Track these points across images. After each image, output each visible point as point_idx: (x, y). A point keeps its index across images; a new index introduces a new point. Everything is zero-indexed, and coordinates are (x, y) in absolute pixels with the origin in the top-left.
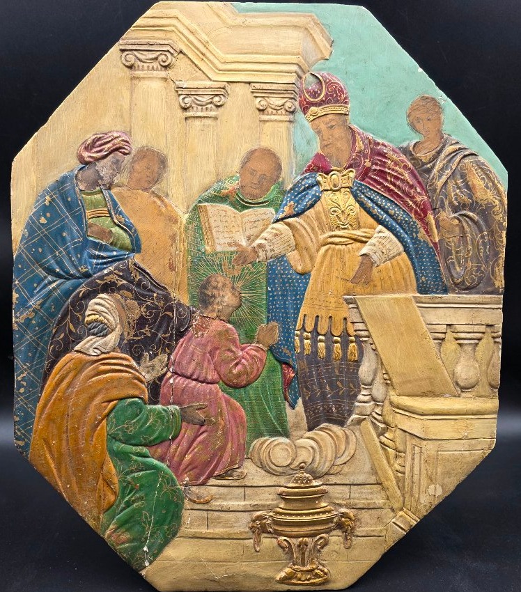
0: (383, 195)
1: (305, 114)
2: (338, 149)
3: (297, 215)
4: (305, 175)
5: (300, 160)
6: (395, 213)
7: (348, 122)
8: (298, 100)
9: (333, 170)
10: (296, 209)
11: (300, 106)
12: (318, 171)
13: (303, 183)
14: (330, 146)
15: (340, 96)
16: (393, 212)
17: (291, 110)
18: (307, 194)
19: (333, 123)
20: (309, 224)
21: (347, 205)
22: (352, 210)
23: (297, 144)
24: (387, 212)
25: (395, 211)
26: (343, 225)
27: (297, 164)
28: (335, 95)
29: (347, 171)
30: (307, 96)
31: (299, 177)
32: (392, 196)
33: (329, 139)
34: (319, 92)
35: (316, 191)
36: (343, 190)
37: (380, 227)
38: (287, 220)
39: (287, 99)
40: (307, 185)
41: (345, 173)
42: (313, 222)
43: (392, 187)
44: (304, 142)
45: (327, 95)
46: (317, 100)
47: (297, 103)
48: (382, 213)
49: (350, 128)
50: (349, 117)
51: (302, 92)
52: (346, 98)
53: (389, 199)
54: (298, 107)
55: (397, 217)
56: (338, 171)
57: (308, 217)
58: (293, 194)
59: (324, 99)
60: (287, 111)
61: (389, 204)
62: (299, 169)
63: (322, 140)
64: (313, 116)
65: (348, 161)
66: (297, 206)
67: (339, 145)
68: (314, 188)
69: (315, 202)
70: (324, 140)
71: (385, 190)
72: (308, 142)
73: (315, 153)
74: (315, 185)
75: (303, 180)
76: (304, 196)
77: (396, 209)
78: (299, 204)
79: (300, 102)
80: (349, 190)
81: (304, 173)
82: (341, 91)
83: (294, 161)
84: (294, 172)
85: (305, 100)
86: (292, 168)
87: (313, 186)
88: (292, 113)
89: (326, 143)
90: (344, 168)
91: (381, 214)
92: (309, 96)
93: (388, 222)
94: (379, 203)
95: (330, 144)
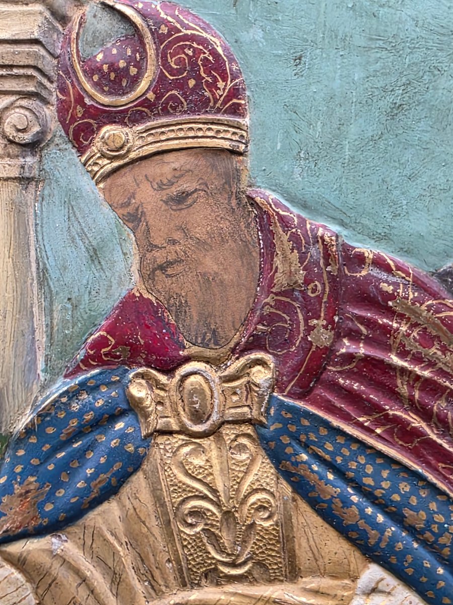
0: (380, 454)
1: (81, 150)
2: (207, 280)
3: (54, 527)
4: (81, 378)
5: (64, 321)
6: (430, 521)
7: (245, 179)
8: (53, 99)
9: (188, 359)
10: (49, 507)
11: (62, 121)
12: (132, 361)
13: (75, 407)
14: (179, 268)
15: (213, 86)
16: (423, 515)
17: (27, 137)
18: (91, 447)
19: (187, 185)
20: (100, 561)
21: (245, 488)
22: (262, 508)
23: (51, 263)
24: (397, 517)
25: (430, 514)
26: (233, 565)
27: (51, 337)
28: (192, 83)
29: (242, 361)
30: (88, 87)
31: (60, 386)
32: (416, 454)
33: (174, 242)
34: (133, 71)
35: (123, 436)
36: (229, 433)
37: (373, 573)
38: (15, 548)
39: (13, 98)
40: (88, 417)
41: (235, 366)
42: (115, 553)
43: (416, 422)
44: (77, 256)
45: (160, 83)
46: (124, 99)
47: (50, 112)
48: (380, 518)
49: (252, 201)
50: (249, 161)
51: (69, 71)
52: (235, 92)
53: (406, 469)
54: (54, 126)
55: (438, 535)
56: (207, 361)
57: (96, 534)
58: (33, 451)
59: (151, 96)
60: (12, 142)
61: (405, 487)
62: (62, 355)
63: (147, 246)
64: (112, 159)
65: (246, 322)
66: (52, 493)
67: (210, 264)
68: (120, 425)
69: (123, 478)
70: (152, 247)
71: (390, 432)
72: (95, 255)
73: (119, 293)
74: (122, 414)
75: (72, 394)
76: (81, 455)
77: (433, 506)
78: (57, 484)
79: (63, 110)
80: (249, 430)
81: (77, 370)
82: (217, 66)
83: (40, 321)
84: (41, 365)
85: (80, 100)
86: (32, 351)
87: (113, 417)
88: (34, 146)
89: (160, 256)
90: (233, 351)
91: (375, 525)
92: (96, 85)
93: (402, 555)
94: (368, 481)
95: (178, 261)
